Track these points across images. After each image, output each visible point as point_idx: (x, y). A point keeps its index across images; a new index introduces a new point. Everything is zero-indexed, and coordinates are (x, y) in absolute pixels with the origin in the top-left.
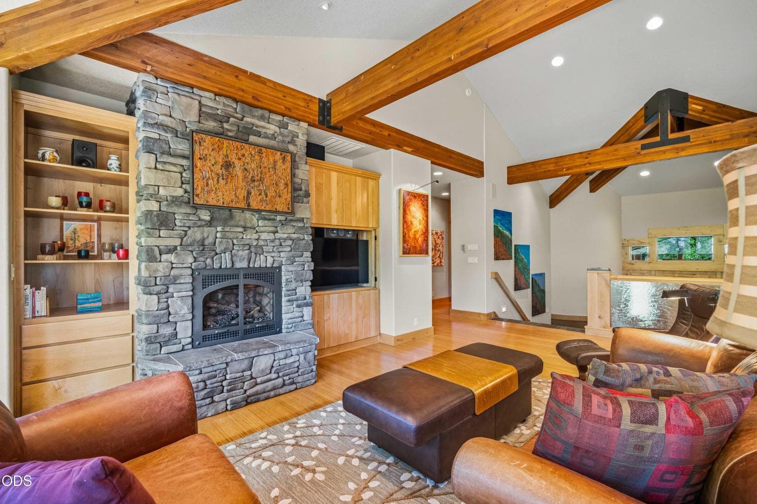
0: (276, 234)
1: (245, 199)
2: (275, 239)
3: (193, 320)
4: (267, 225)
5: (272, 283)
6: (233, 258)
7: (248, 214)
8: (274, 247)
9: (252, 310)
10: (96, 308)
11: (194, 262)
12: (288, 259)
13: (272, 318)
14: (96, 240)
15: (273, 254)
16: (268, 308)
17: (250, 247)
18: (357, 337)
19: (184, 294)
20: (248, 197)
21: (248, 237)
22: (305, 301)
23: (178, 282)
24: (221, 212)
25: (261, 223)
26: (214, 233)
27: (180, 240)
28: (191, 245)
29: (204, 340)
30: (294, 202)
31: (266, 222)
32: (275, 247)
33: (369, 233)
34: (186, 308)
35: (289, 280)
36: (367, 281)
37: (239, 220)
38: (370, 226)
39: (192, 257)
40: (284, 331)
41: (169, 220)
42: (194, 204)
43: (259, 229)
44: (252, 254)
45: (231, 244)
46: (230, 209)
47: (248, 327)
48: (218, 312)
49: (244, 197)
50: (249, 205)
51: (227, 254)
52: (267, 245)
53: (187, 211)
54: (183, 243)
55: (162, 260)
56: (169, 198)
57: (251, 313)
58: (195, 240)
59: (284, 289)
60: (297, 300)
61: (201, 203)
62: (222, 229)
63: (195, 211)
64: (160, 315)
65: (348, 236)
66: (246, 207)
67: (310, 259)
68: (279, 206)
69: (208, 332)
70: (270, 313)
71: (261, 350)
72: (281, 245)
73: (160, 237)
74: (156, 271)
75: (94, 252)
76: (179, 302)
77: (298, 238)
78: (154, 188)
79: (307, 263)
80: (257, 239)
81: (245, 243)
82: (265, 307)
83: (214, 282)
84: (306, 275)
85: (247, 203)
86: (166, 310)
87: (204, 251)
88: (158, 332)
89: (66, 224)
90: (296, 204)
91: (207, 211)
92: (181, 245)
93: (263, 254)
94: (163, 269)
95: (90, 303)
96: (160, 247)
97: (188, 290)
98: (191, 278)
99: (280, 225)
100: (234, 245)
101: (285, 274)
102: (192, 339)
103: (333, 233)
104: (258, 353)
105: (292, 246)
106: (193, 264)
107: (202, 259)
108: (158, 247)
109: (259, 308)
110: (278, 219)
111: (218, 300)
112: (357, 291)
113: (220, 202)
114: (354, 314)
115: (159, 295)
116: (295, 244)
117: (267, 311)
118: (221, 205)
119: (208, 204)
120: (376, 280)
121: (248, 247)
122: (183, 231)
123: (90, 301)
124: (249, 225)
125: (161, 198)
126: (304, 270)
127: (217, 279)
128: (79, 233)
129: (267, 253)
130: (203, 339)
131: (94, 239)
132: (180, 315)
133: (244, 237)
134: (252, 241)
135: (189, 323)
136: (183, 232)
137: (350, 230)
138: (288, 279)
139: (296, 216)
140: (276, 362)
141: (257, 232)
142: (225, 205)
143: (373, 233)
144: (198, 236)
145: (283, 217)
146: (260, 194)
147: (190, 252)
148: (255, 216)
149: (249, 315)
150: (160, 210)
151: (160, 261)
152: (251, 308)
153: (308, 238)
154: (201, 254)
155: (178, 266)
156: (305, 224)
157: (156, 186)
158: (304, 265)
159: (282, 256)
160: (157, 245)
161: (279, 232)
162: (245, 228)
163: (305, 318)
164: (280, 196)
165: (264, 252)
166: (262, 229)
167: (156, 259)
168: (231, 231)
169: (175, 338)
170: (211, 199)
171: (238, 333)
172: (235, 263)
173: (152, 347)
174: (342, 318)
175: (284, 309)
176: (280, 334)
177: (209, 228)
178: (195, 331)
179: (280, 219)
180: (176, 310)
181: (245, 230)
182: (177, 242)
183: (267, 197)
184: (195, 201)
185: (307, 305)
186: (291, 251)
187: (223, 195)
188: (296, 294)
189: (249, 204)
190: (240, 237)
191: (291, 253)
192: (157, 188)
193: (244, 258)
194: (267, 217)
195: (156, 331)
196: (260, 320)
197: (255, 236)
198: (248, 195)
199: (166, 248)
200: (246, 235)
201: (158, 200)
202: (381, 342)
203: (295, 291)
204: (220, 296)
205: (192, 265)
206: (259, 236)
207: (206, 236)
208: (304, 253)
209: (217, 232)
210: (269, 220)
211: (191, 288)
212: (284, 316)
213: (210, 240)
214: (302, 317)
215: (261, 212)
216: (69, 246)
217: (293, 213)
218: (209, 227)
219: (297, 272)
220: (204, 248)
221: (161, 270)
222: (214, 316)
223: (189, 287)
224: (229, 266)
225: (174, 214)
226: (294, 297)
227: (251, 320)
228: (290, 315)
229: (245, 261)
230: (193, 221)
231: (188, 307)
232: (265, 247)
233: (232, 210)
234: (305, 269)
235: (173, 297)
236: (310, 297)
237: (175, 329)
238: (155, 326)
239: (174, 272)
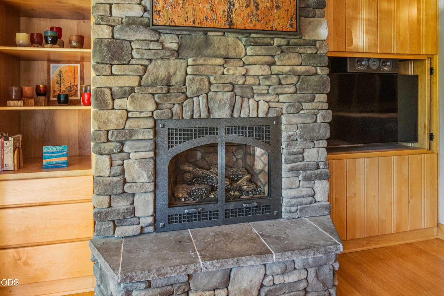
0: (273, 67)
1: (226, 13)
2: (271, 74)
3: (156, 192)
4: (259, 53)
5: (266, 142)
6: (209, 104)
7: (231, 38)
8: (269, 86)
9: (241, 178)
10: (61, 163)
11: (156, 110)
12: (291, 105)
13: (266, 194)
14: (79, 83)
15: (268, 98)
16: (262, 179)
17: (233, 88)
18: (398, 227)
19: (143, 155)
20: (230, 11)
21: (231, 72)
22: (317, 172)
23: (135, 138)
24: (194, 35)
25: (250, 51)
26: (183, 68)
27: (138, 78)
28: (152, 85)
29: (171, 221)
30: (300, 16)
31: (258, 48)
32: (271, 87)
33: (419, 63)
34: (145, 174)
35: (292, 138)
36: (415, 139)
37: (219, 48)
38: (423, 52)
39: (153, 102)
40: (283, 215)
41: (123, 51)
42: (153, 25)
43: (246, 60)
44: (237, 97)
45: (207, 83)
46: (205, 31)
47: (231, 206)
48: (194, 178)
49: (224, 11)
50: (231, 23)
51: (201, 98)
52: (259, 84)
53: (145, 37)
54: (142, 83)
55: (115, 107)
56: (124, 20)
57: (239, 182)
58: (157, 78)
59: (284, 151)
60: (305, 169)
61: (163, 24)
62: (194, 60)
63: (158, 36)
64: (112, 184)
65: (386, 69)
66: (227, 26)
67: (326, 106)
68: (276, 22)
69: (176, 211)
70: (264, 186)
71: (243, 258)
72: (280, 83)
73: (112, 74)
74: (107, 122)
75: (77, 96)
76: (136, 166)
77: (307, 71)
78: (104, 7)
79: (321, 112)
80: (245, 75)
81: (226, 82)
82: (257, 176)
83: (184, 138)
84: (319, 131)
85: (228, 20)
86: (121, 177)
87: (169, 94)
88: (110, 206)
89: (53, 66)
90: (303, 18)
91: (175, 37)
92: (140, 85)
93: (253, 97)
94: (116, 119)
95: (55, 157)
96: (113, 89)
97: (147, 149)
98: (152, 133)
99: (279, 52)
100: (210, 84)
101: (285, 127)
102: (155, 218)
103: (361, 65)
104: (237, 262)
105: (297, 85)
106: (155, 113)
107: (167, 105)
108: (110, 89)
109: (248, 176)
110: (275, 44)
111: (197, 161)
112: (400, 155)
113: (189, 20)
114: (395, 189)
115: (112, 155)
116: (303, 82)
117: (260, 181)
118: (191, 24)
119: (173, 24)
120: (431, 137)
121: (230, 87)
122: (142, 65)
123: (56, 155)
124: (232, 54)
125: (114, 21)
126: (316, 121)
127: (188, 135)
128: (64, 76)
129: (259, 95)
130: (169, 219)
131: (78, 82)
132: (138, 184)
133: (226, 73)
134: (236, 78)
135: (150, 197)
136: (141, 67)
137: (387, 60)
138: (290, 136)
139: (303, 38)
140: (267, 279)
141: (244, 64)
142: (197, 25)
143: (427, 63)
144: (162, 73)
145: (283, 40)
146: (248, 6)
147: (151, 96)
148: (241, 41)
149: (234, 185)
150: (113, 37)
151: (113, 109)
152: (239, 175)
153: (323, 71)
154: (165, 98)
155: (134, 116)
156: (317, 50)
157: (107, 4)
158: (316, 115)
159: (281, 100)
160: (109, 86)
161: (277, 63)
162: (226, 58)
163: (318, 197)
164: (278, 7)
165: (254, 94)
166: (251, 60)
167: (107, 106)
168: (206, 63)
169: (133, 216)
170: (177, 16)
171: (217, 214)
172: (212, 111)
173: (103, 226)
174: (374, 197)
175: (285, 182)
176: (278, 221)
177: (177, 61)
178: (158, 208)
179: (279, 43)
180: (133, 177)
181: (226, 62)
182: (133, 82)
183: (257, 9)
184: (155, 22)
185: (320, 177)
186: (296, 92)
187: (194, 9)
188: (303, 160)
189: (231, 21)
190: (220, 72)
191: (295, 96)
192: (108, 6)
193: (225, 103)
194: (259, 40)
195: (106, 205)
196: (250, 196)
197: (242, 71)
198: (230, 8)
199: (120, 89)
200: (228, 69)
201: (110, 23)
202: (439, 237)
203: (301, 155)
204: (199, 155)
205: (153, 114)
206: (247, 71)
207: (172, 71)
208: (317, 95)
209: (188, 66)
210: (263, 45)
211: (152, 147)
212: (284, 193)
213: (177, 79)
214: (313, 196)
215: (250, 34)
216: (55, 90)
217: (298, 32)
218: (177, 59)
219: (304, 126)
220: (169, 90)
221: (114, 120)
222: (189, 185)
223: (150, 145)
224: (203, 116)
225: (130, 42)
226: (301, 164)
227: (237, 193)
228: (293, 193)
229: (226, 108)
230: (153, 51)
231: (148, 172)
232: (257, 87)
233: (209, 33)
234: (318, 121)
235: (129, 158)
236: (325, 165)
237: (133, 203)
238: (106, 198)
239: (130, 124)
